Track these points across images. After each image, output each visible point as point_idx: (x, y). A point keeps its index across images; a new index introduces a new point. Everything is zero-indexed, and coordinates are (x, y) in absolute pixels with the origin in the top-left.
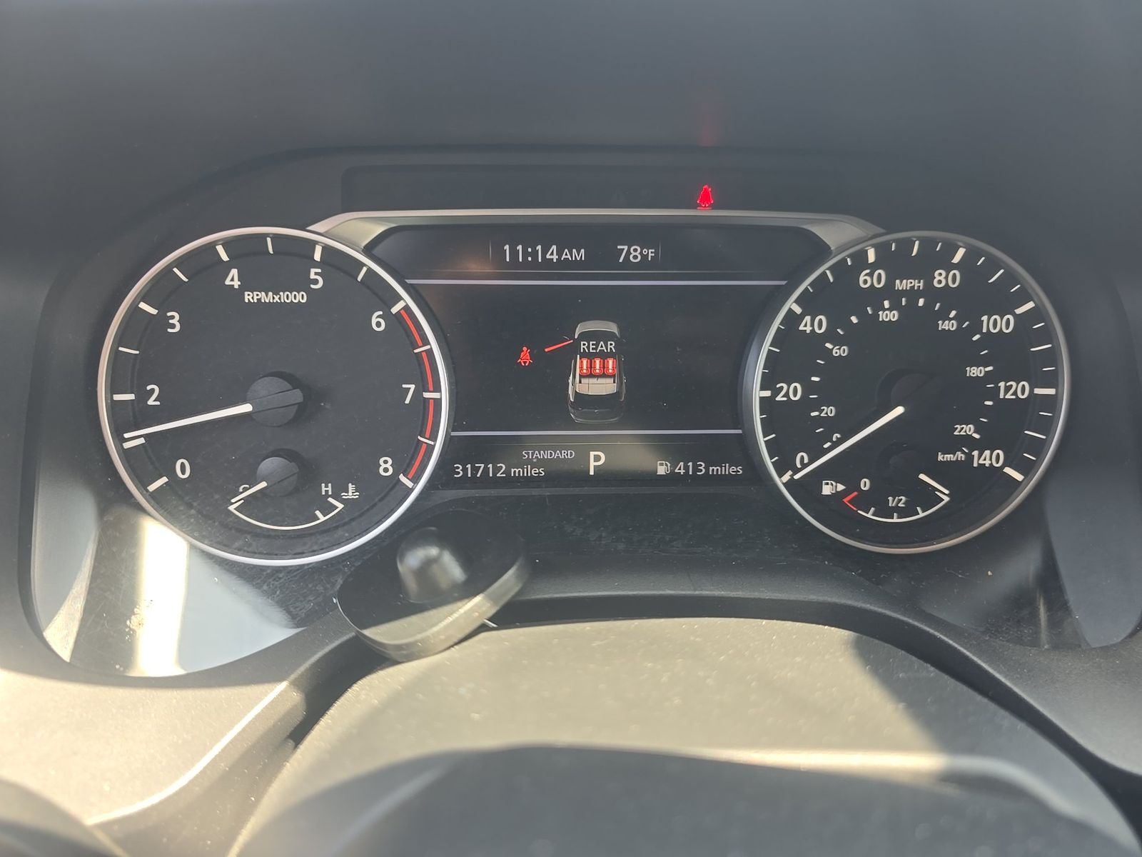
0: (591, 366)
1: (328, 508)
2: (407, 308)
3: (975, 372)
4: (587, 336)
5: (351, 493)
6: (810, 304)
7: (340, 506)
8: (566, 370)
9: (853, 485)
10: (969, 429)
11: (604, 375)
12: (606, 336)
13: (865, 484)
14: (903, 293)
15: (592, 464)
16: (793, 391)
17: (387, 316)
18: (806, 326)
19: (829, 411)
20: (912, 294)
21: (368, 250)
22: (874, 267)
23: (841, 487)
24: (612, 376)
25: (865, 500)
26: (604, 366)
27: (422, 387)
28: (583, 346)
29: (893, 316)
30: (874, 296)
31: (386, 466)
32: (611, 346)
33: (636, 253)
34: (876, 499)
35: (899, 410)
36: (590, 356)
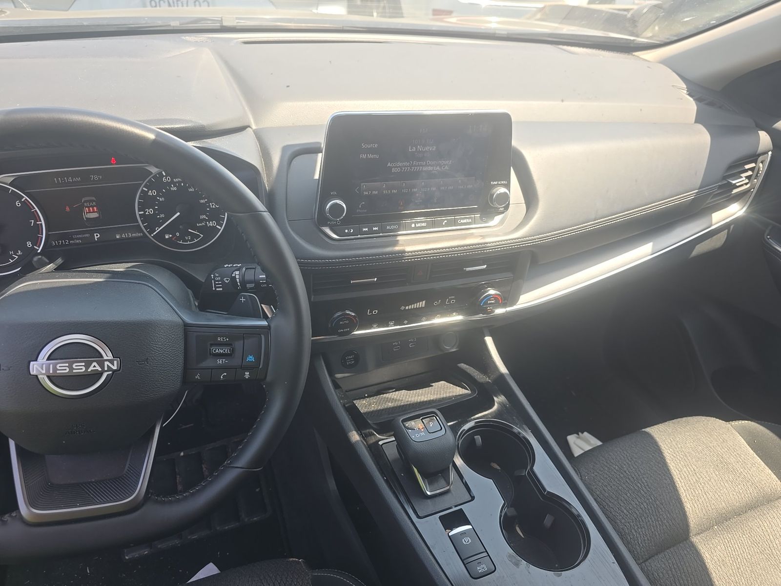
0: (89, 210)
1: (13, 258)
2: (26, 199)
3: (202, 201)
4: (85, 201)
5: (20, 253)
6: (150, 187)
7: (17, 257)
8: (82, 211)
9: (174, 235)
10: (204, 217)
11: (94, 212)
12: (92, 201)
13: (178, 234)
14: (177, 182)
15: (96, 237)
16: (150, 211)
17: (20, 202)
18: (150, 193)
19: (162, 216)
20: (179, 183)
21: (11, 184)
22: (166, 176)
23: (171, 236)
24: (97, 212)
25: (179, 239)
26: (93, 210)
27: (36, 221)
28: (85, 204)
29: (175, 189)
30: (169, 184)
31: (29, 244)
32: (94, 203)
33: (96, 178)
34: (182, 238)
35: (178, 214)
36: (89, 207)
